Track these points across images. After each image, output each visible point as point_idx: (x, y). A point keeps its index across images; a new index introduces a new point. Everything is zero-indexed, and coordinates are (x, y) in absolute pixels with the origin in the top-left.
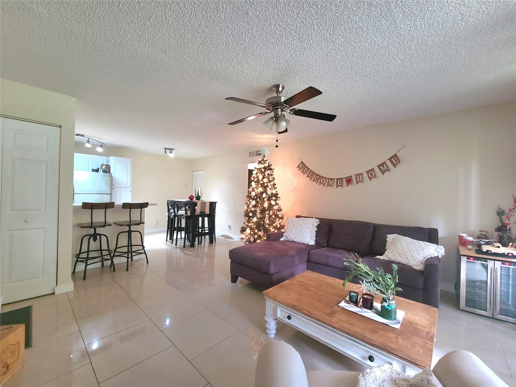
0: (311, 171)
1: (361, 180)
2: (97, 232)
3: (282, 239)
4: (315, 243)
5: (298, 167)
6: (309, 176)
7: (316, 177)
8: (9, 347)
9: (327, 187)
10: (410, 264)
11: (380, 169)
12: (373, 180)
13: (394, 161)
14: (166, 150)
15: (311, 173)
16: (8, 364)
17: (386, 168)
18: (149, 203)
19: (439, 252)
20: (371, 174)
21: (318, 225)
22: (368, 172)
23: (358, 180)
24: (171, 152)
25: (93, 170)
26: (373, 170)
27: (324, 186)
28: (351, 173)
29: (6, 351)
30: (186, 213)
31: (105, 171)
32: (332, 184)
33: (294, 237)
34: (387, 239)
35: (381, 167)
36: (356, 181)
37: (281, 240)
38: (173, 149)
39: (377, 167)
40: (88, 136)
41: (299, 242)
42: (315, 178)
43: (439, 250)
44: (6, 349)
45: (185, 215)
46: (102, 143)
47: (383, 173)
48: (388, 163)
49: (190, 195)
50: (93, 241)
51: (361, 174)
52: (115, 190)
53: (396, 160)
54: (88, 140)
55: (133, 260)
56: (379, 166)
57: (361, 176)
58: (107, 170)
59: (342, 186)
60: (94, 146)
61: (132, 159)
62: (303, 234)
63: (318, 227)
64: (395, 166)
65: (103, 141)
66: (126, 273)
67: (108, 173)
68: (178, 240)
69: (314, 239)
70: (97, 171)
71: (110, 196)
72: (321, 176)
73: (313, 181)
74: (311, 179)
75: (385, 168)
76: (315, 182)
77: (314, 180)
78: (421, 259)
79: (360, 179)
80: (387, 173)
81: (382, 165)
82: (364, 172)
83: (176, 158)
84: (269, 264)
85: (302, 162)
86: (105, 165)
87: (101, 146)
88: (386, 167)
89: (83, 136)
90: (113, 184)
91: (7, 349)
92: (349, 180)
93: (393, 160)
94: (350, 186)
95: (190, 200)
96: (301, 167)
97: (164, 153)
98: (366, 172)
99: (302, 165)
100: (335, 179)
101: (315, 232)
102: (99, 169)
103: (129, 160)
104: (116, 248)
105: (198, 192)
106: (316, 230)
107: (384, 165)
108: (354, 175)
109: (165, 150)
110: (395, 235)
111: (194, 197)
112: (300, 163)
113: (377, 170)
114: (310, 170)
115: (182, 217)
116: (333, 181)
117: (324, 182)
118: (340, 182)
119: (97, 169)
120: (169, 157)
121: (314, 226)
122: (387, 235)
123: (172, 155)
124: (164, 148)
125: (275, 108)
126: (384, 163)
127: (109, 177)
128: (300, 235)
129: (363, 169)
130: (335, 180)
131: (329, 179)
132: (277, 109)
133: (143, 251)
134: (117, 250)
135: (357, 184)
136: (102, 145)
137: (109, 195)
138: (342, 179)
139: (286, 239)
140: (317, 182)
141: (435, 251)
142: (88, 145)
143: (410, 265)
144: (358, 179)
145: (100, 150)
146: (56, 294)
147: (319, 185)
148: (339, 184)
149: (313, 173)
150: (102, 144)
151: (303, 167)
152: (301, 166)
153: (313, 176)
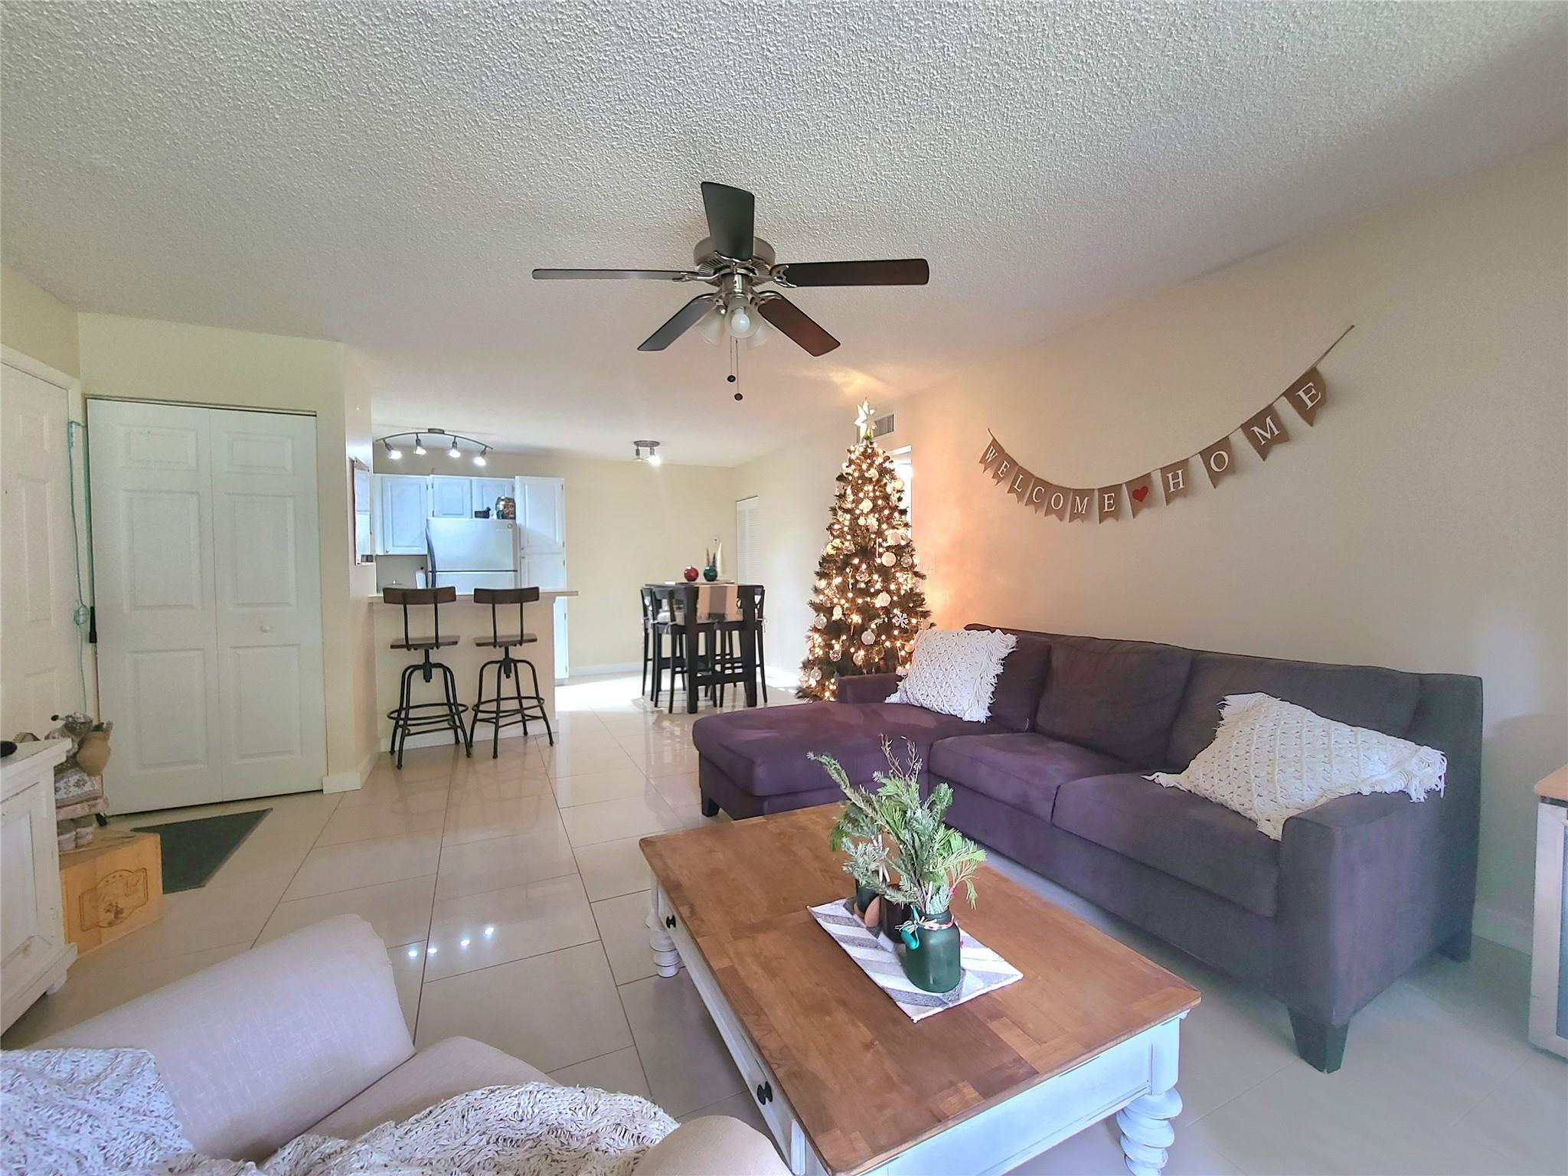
0: (1022, 470)
1: (1181, 486)
2: (432, 660)
3: (893, 699)
4: (990, 714)
5: (983, 460)
6: (1016, 487)
7: (1036, 490)
8: (118, 874)
9: (1070, 521)
10: (1254, 815)
11: (1253, 439)
12: (1228, 483)
13: (1305, 398)
14: (639, 448)
15: (1021, 476)
16: (117, 907)
17: (1274, 429)
18: (540, 591)
19: (1409, 776)
20: (1219, 460)
21: (1009, 653)
22: (1205, 454)
23: (1172, 490)
24: (652, 453)
25: (478, 514)
26: (1224, 443)
27: (1061, 520)
28: (1147, 462)
29: (109, 878)
30: (673, 618)
31: (502, 515)
32: (1083, 512)
33: (923, 692)
34: (1224, 713)
35: (1256, 429)
36: (1165, 492)
37: (888, 700)
38: (657, 444)
39: (1240, 429)
40: (454, 431)
41: (939, 711)
42: (1032, 493)
43: (1412, 765)
44: (112, 875)
45: (670, 623)
46: (484, 445)
47: (1264, 453)
48: (1286, 409)
49: (689, 568)
50: (424, 681)
51: (1184, 464)
52: (526, 560)
53: (1314, 392)
54: (453, 441)
55: (529, 734)
56: (1246, 427)
57: (1180, 472)
58: (508, 512)
59: (1116, 514)
60: (468, 453)
61: (563, 479)
62: (950, 685)
63: (1007, 661)
64: (1309, 416)
65: (488, 440)
66: (492, 762)
67: (511, 518)
68: (675, 692)
69: (984, 702)
70: (485, 514)
71: (515, 576)
72: (1051, 484)
73: (1026, 505)
74: (1020, 496)
75: (1272, 432)
76: (1031, 508)
77: (1030, 501)
78: (1306, 797)
79: (1176, 485)
80: (1278, 452)
81: (1259, 419)
82: (1192, 456)
83: (666, 467)
84: (751, 764)
85: (994, 442)
86: (503, 500)
87: (483, 453)
88: (1273, 426)
89: (442, 432)
90: (522, 547)
91: (114, 877)
92: (1140, 492)
93: (1301, 393)
94: (1145, 514)
95: (688, 580)
96: (989, 460)
97: (635, 457)
98: (1200, 453)
99: (995, 454)
100: (1093, 490)
101: (994, 681)
102: (489, 510)
103: (556, 483)
104: (480, 702)
105: (714, 558)
106: (1000, 670)
107: (1268, 420)
108: (1157, 469)
109: (636, 447)
110: (1260, 695)
111: (697, 574)
112: (989, 447)
113: (1240, 440)
114: (1018, 467)
115: (664, 628)
116: (1087, 498)
117: (1059, 504)
118: (1112, 502)
119: (484, 512)
120: (646, 465)
121: (995, 660)
122: (1227, 697)
123: (655, 461)
124: (635, 442)
125: (722, 272)
126: (1269, 410)
127: (510, 530)
128: (942, 687)
129: (1189, 446)
130: (1096, 493)
131: (1077, 492)
132: (728, 279)
133: (537, 712)
134: (482, 708)
135: (1168, 503)
136: (485, 449)
137: (512, 573)
138: (1116, 488)
139: (905, 700)
140: (1038, 506)
141: (1396, 771)
142: (455, 454)
143: (1251, 814)
144: (1172, 486)
145: (480, 462)
146: (324, 792)
147: (1045, 515)
148: (1106, 510)
149: (1028, 475)
150: (486, 447)
151: (998, 459)
152: (990, 457)
153: (1028, 487)
